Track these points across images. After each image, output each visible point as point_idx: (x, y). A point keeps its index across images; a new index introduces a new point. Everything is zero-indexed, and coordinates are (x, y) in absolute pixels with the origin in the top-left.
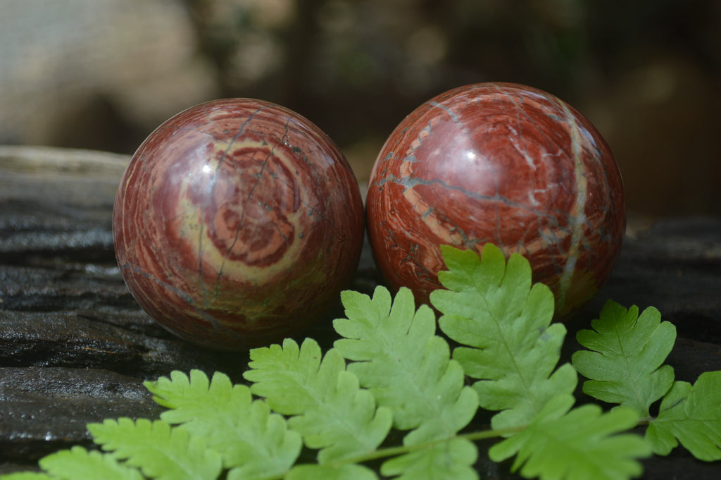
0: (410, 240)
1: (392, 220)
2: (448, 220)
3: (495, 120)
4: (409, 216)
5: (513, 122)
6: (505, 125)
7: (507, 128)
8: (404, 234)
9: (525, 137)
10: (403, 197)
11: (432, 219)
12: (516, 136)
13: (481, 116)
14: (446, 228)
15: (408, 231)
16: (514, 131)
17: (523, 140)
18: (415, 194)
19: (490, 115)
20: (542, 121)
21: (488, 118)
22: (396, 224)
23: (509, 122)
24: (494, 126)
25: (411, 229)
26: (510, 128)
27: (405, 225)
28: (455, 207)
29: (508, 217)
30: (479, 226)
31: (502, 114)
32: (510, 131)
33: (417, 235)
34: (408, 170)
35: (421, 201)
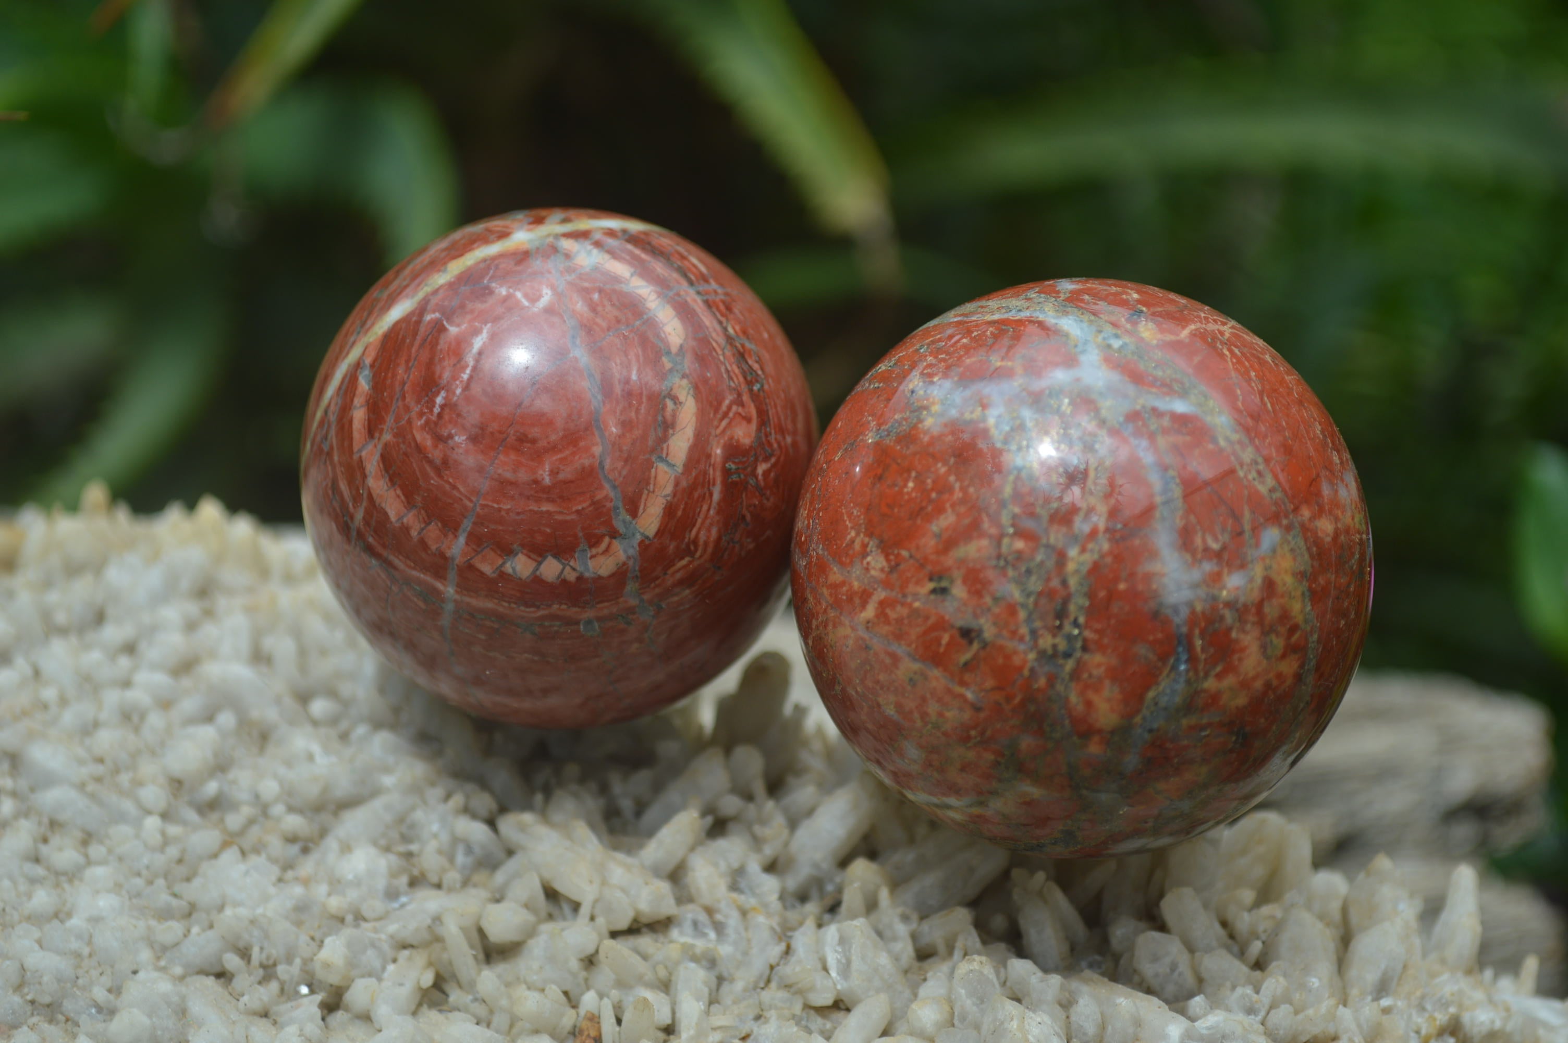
0: (725, 483)
1: (706, 544)
2: (660, 418)
3: (436, 446)
4: (686, 504)
5: (421, 414)
6: (436, 424)
7: (440, 416)
8: (719, 504)
9: (440, 377)
10: (659, 533)
11: (671, 449)
12: (447, 391)
13: (440, 476)
14: (674, 416)
15: (711, 495)
16: (439, 400)
17: (447, 375)
18: (644, 510)
19: (430, 462)
20: (389, 381)
21: (438, 462)
22: (709, 530)
23: (428, 422)
24: (451, 436)
25: (706, 489)
26: (437, 410)
27: (705, 508)
28: (633, 415)
29: (599, 320)
30: (641, 359)
31: (417, 446)
32: (443, 407)
33: (711, 472)
34: (607, 550)
35: (651, 487)
